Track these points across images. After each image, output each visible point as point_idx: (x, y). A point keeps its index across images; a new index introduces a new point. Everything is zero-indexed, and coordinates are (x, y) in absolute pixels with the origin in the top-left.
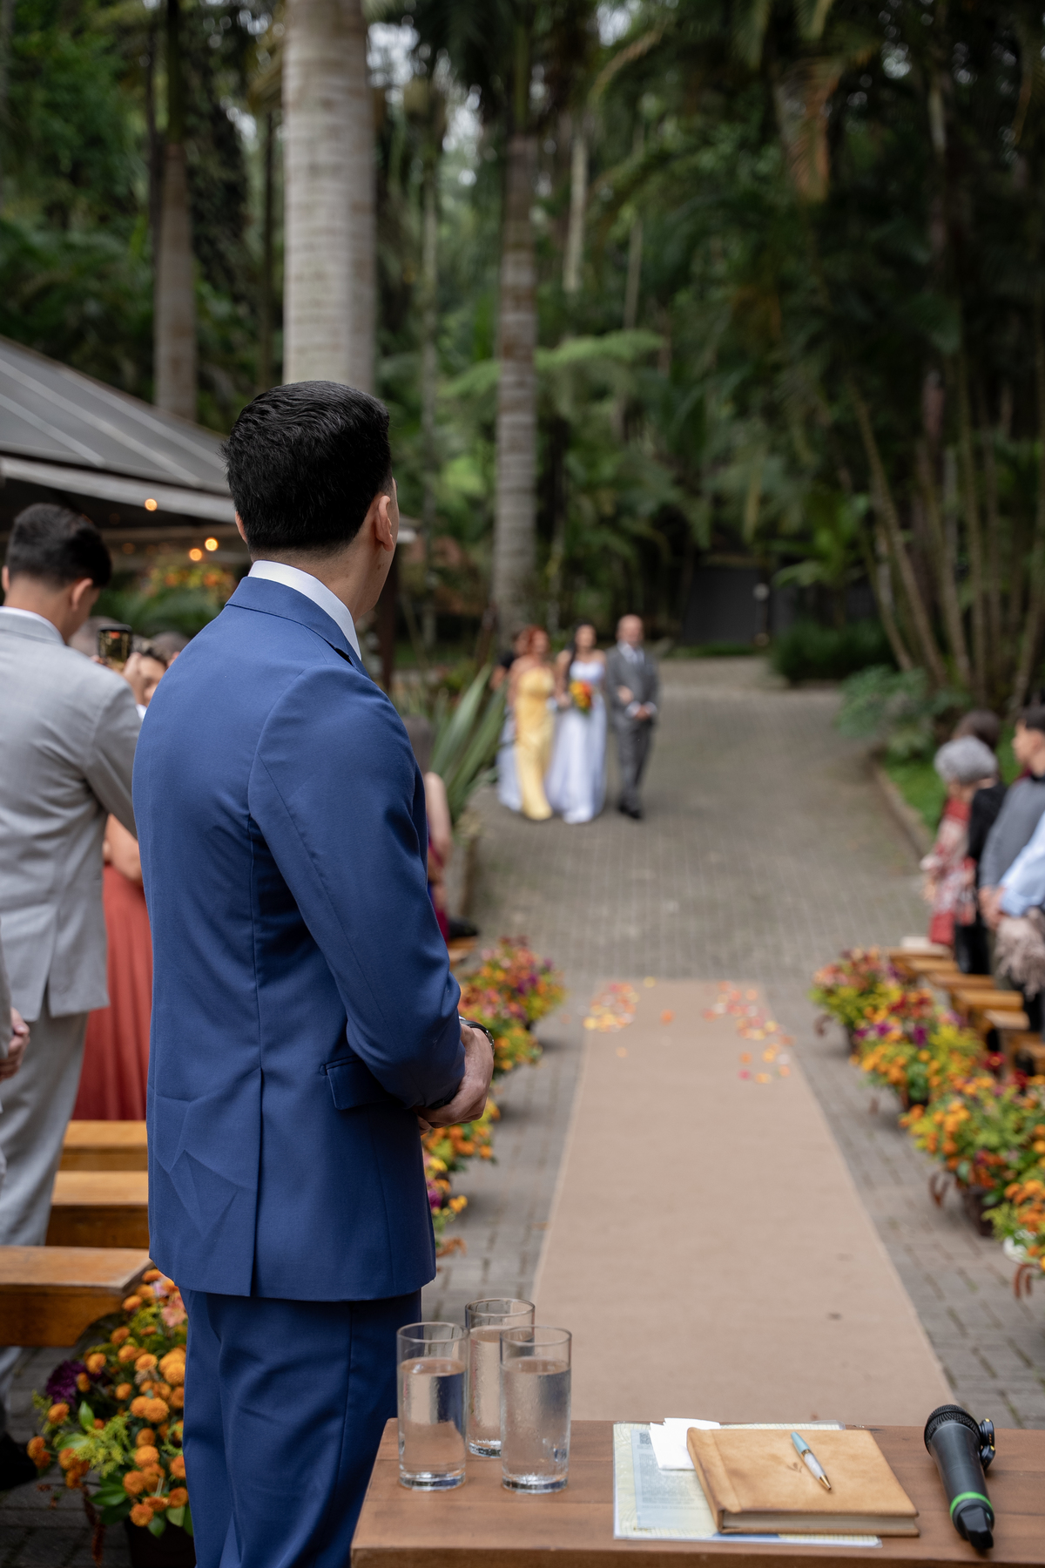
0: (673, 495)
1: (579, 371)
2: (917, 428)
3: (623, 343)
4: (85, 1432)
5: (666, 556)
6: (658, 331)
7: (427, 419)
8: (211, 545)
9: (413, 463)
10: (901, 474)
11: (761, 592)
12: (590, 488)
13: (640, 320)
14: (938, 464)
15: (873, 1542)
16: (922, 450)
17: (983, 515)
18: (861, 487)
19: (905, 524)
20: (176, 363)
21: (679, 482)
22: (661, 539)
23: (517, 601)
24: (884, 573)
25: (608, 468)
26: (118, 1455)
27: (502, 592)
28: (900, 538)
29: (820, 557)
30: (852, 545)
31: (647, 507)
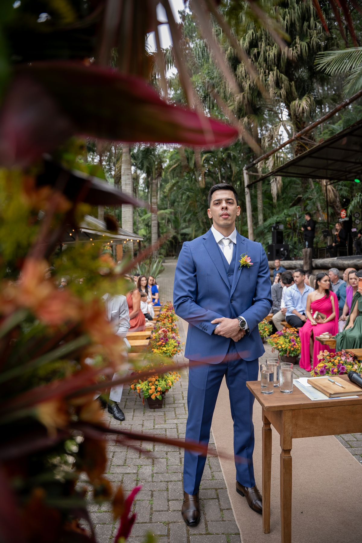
0: (175, 234)
1: (162, 215)
3: (168, 211)
4: (140, 384)
5: (174, 244)
6: (172, 209)
13: (170, 207)
15: (357, 397)
21: (176, 232)
22: (173, 241)
25: (165, 230)
26: (147, 387)
31: (171, 236)
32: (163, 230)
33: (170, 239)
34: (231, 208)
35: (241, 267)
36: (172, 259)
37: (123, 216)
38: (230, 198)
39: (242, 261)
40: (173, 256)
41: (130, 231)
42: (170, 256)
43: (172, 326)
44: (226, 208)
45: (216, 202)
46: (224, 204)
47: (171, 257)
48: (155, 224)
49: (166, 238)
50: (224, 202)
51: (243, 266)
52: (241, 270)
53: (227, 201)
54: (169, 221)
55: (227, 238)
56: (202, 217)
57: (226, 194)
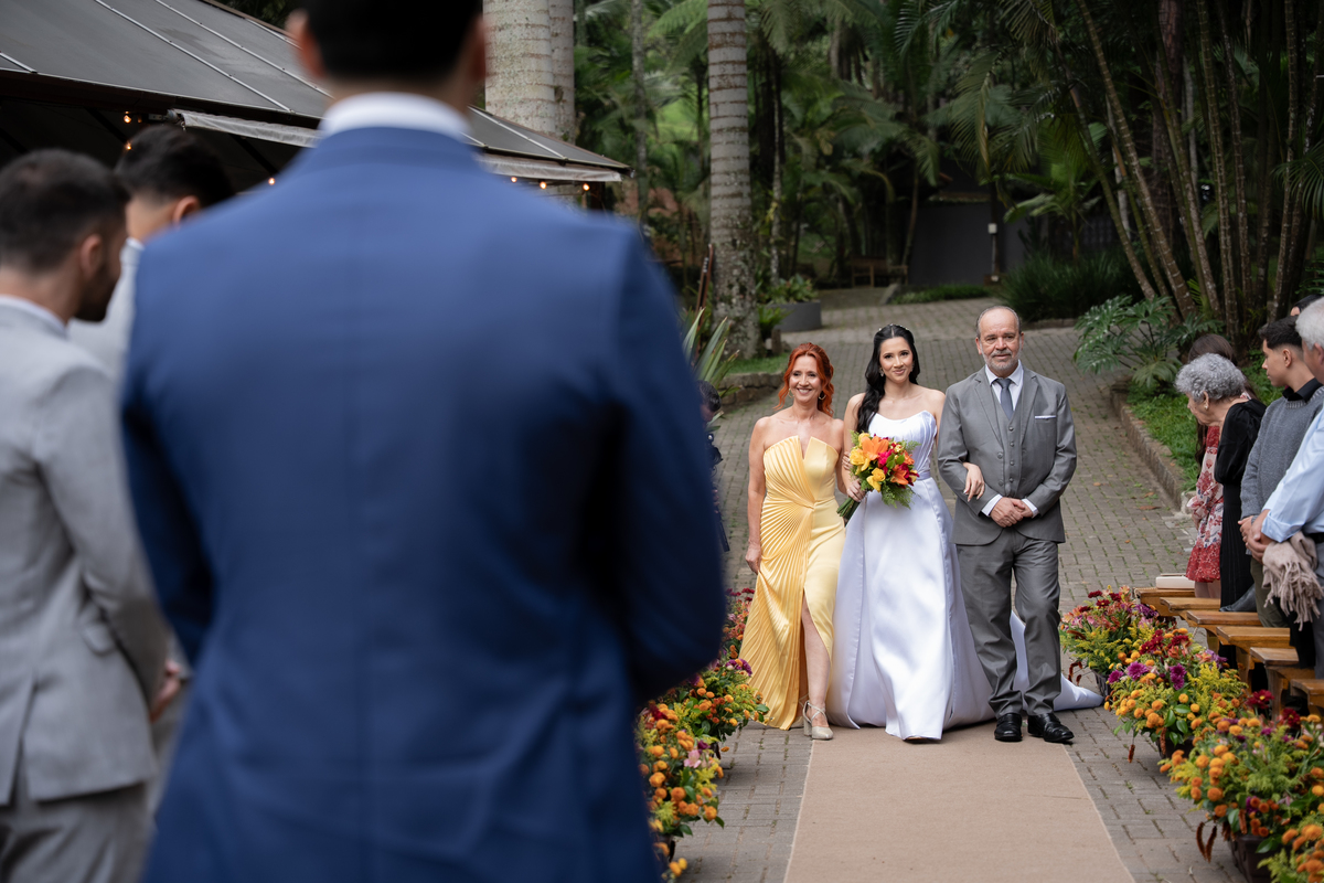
0: (896, 131)
2: (1152, 44)
7: (636, 64)
9: (623, 111)
11: (993, 228)
12: (807, 127)
14: (1176, 83)
16: (1159, 69)
17: (1226, 133)
18: (1098, 115)
19: (1144, 151)
21: (902, 118)
22: (885, 178)
23: (733, 245)
24: (1121, 199)
27: (718, 236)
28: (1139, 162)
29: (1053, 188)
30: (1086, 173)
31: (870, 145)
32: (809, 104)
33: (864, 167)
36: (876, 302)
40: (882, 281)
41: (534, 124)
42: (862, 281)
43: (674, 752)
47: (871, 291)
48: (729, 69)
49: (832, 161)
54: (853, 45)
56: (1033, 15)
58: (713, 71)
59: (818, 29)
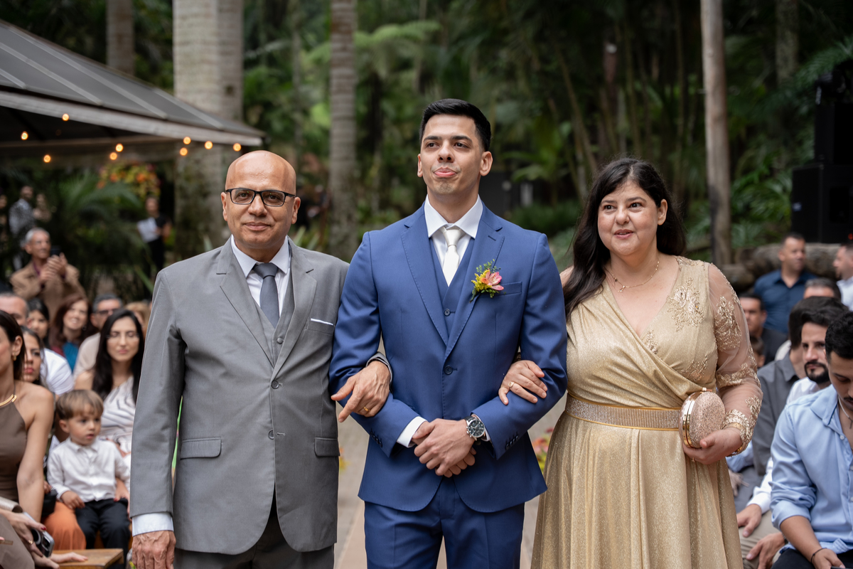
1: (389, 47)
2: (600, 79)
3: (418, 29)
7: (296, 79)
8: (119, 148)
9: (287, 108)
10: (591, 108)
11: (507, 186)
12: (398, 122)
13: (429, 15)
14: (613, 102)
16: (603, 94)
17: (643, 134)
18: (566, 117)
19: (594, 141)
20: (120, 37)
23: (344, 190)
24: (582, 171)
25: (409, 110)
27: (335, 183)
28: (591, 149)
29: (542, 163)
30: (561, 154)
34: (462, 158)
35: (475, 296)
37: (177, 38)
38: (461, 134)
39: (478, 282)
44: (449, 159)
45: (430, 141)
46: (445, 150)
50: (446, 143)
51: (479, 293)
52: (473, 303)
53: (456, 142)
55: (453, 225)
57: (453, 124)
58: (334, 82)
59: (405, 65)
